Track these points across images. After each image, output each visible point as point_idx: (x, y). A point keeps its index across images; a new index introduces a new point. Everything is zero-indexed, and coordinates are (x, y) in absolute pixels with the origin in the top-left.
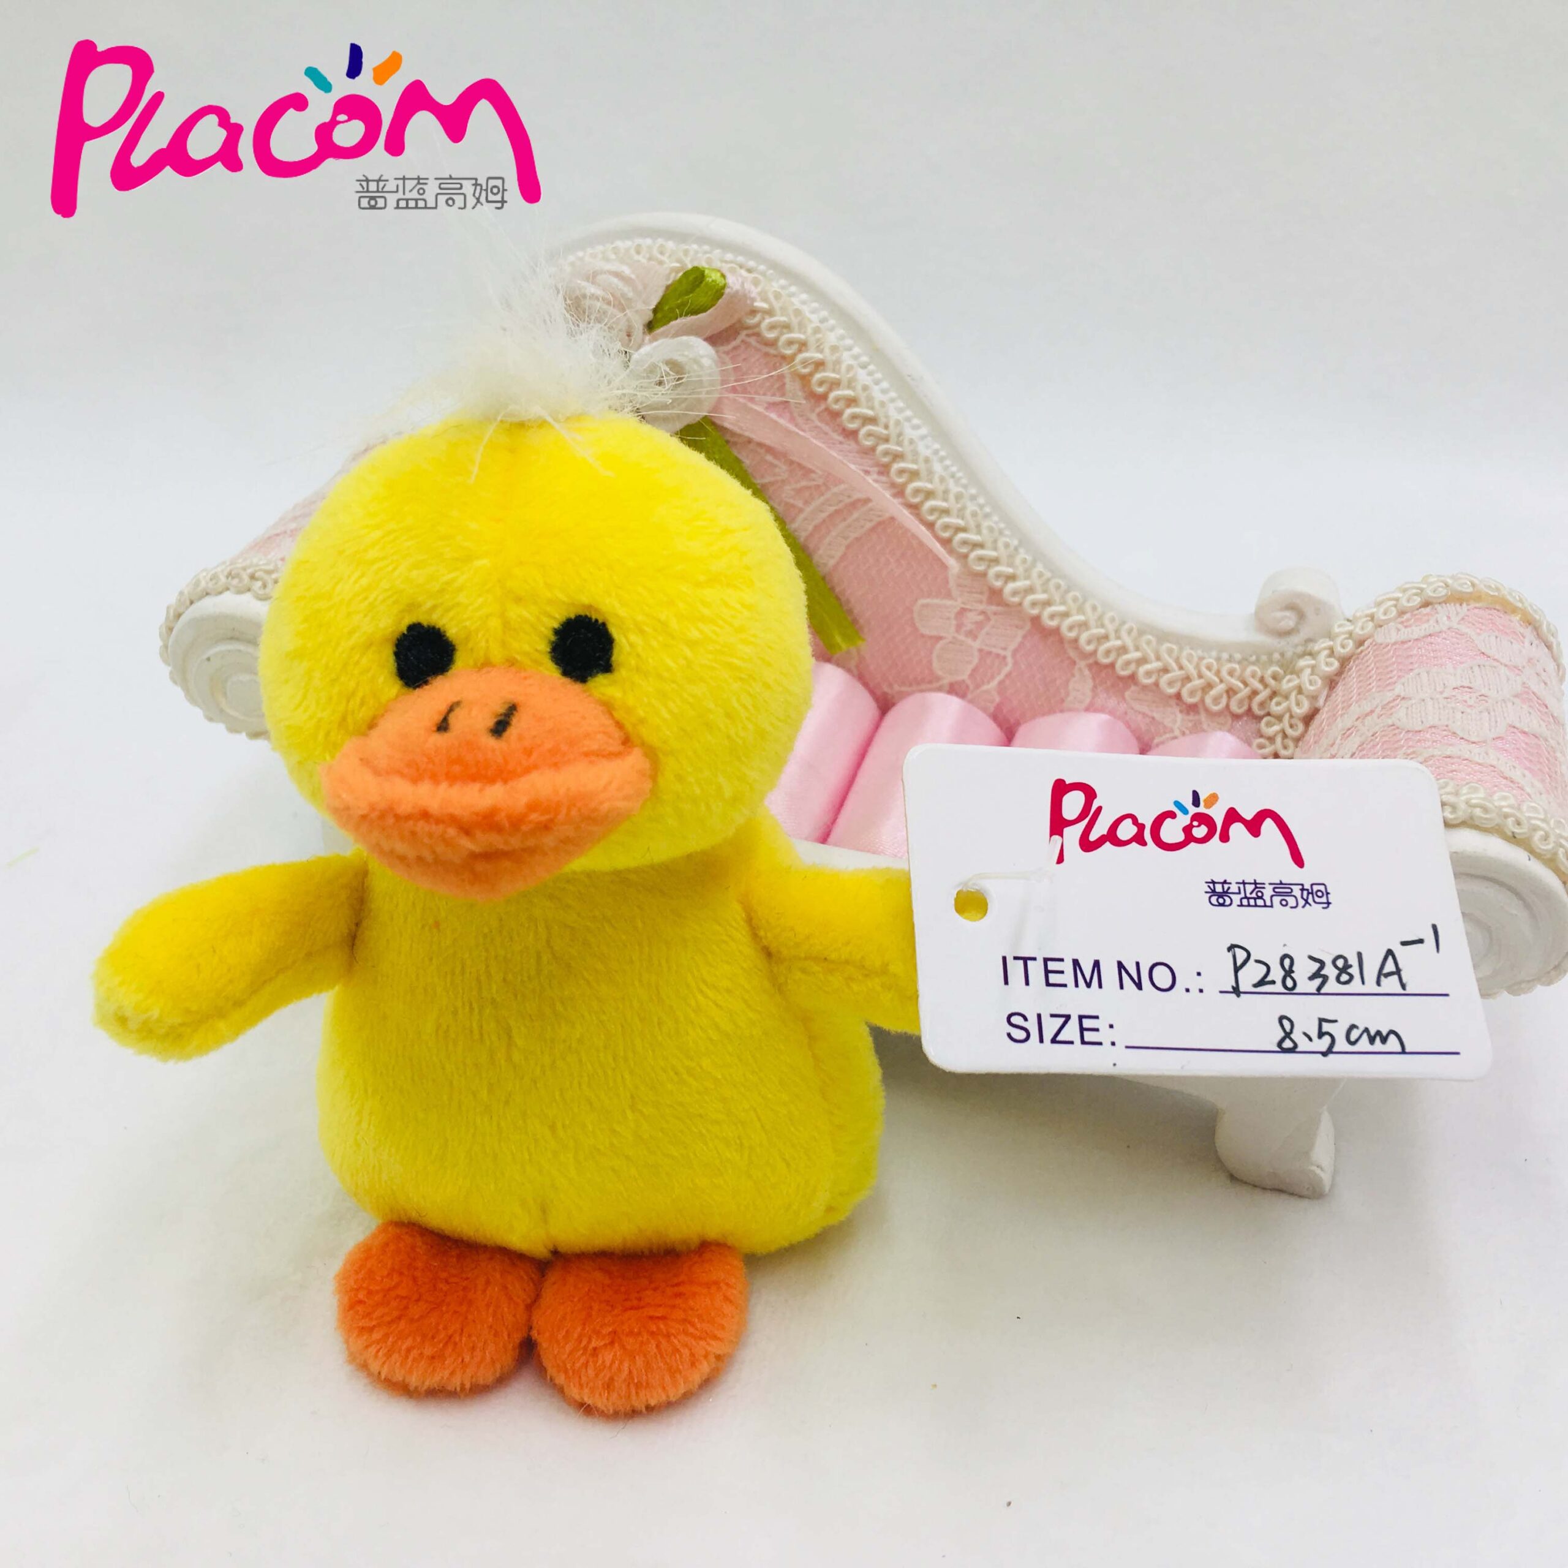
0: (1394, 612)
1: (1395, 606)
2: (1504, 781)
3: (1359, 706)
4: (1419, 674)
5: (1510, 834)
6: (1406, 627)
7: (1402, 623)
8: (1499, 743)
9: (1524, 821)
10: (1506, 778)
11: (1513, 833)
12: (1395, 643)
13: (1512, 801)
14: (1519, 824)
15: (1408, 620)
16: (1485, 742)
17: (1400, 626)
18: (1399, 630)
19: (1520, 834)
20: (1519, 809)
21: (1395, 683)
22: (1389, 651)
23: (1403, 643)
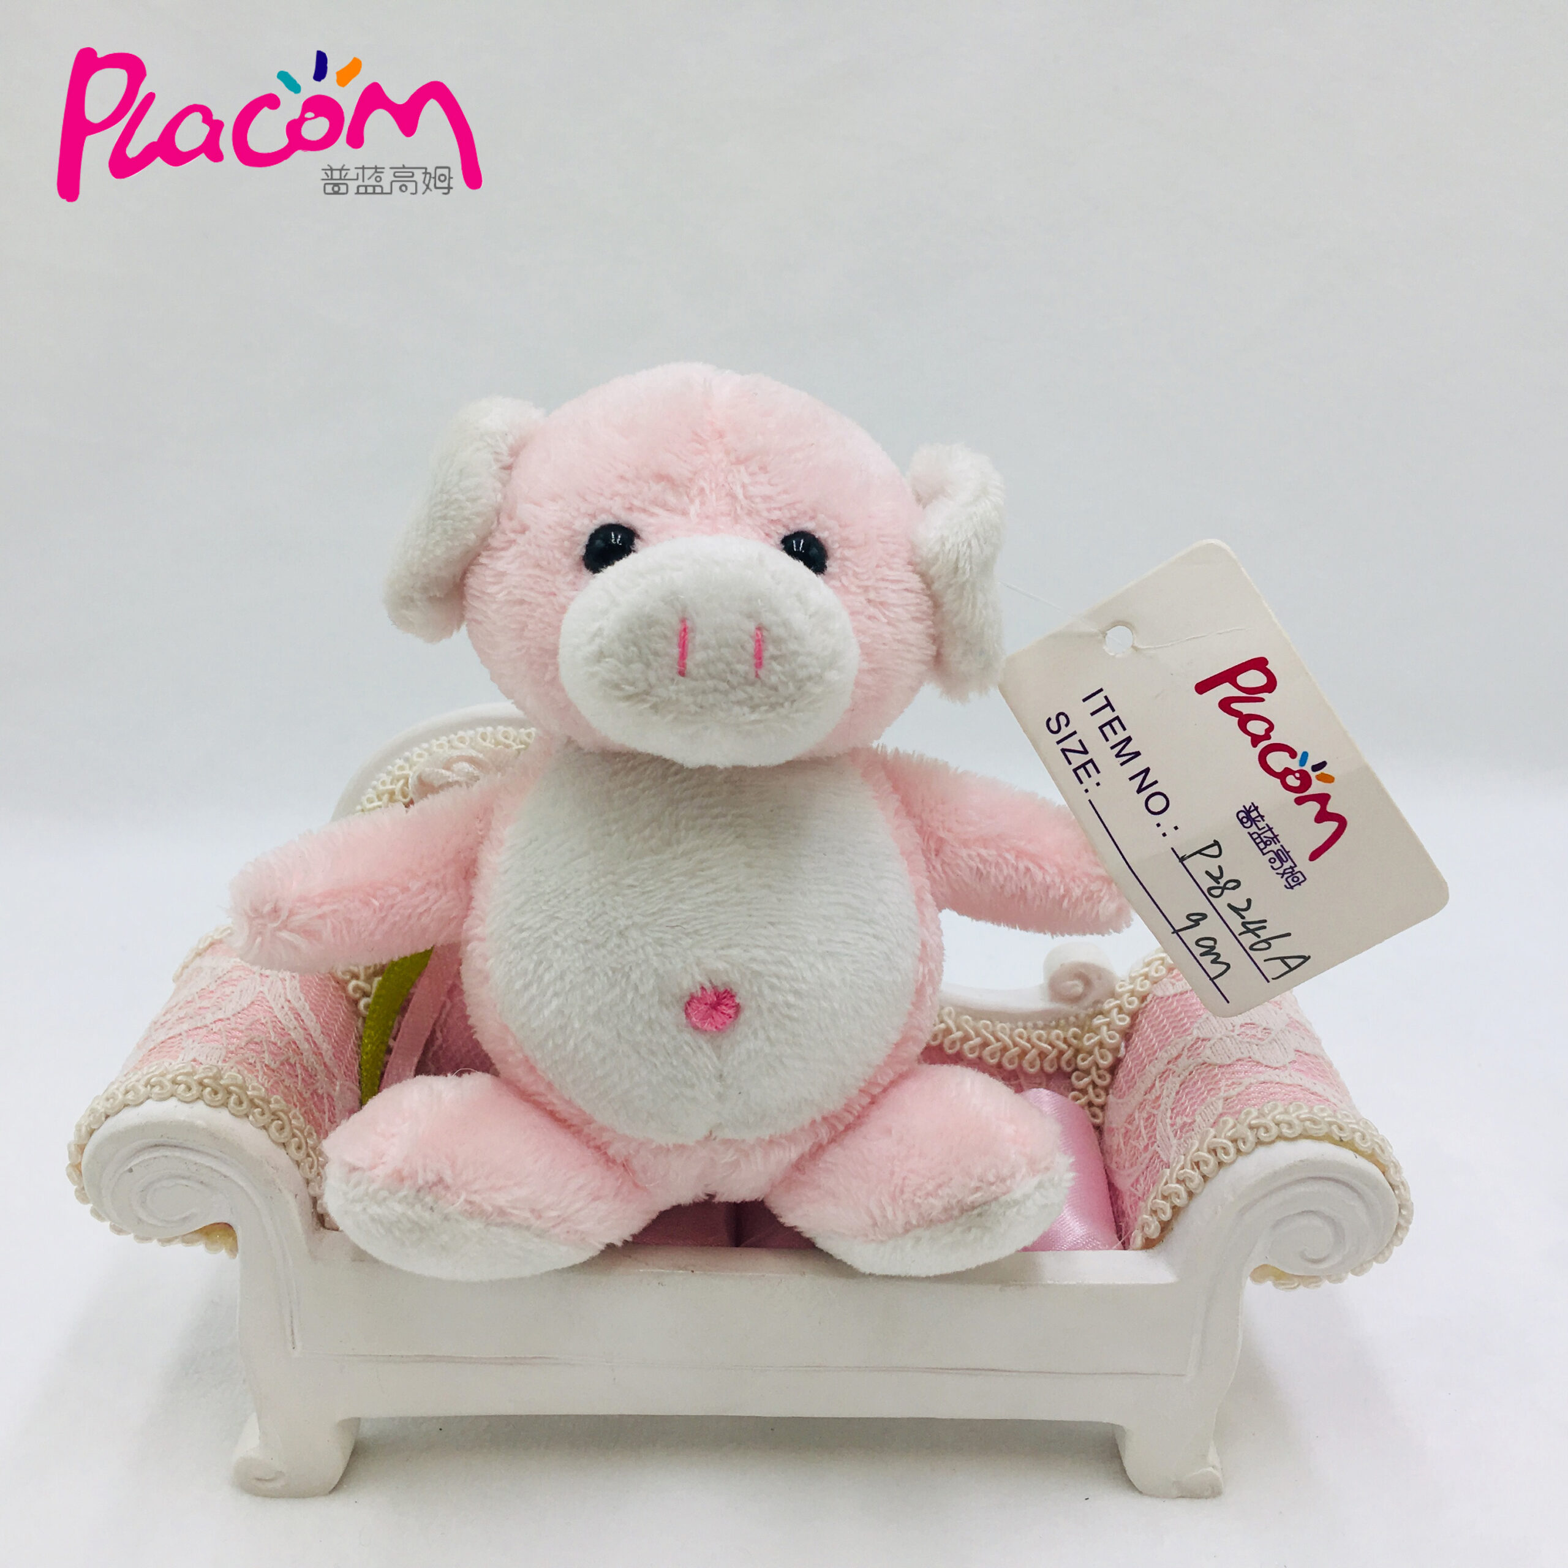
0: (1164, 972)
1: (1162, 964)
2: (1313, 1097)
3: (1166, 1052)
4: (1207, 1018)
5: (1338, 1139)
6: (1178, 980)
7: (1173, 977)
8: (1296, 1065)
9: (1345, 1125)
10: (1312, 1093)
11: (1340, 1138)
12: (1175, 995)
13: (1330, 1112)
14: (1341, 1129)
15: (1178, 975)
16: (1284, 1066)
17: (1173, 980)
18: (1173, 984)
19: (1344, 1137)
20: (1335, 1117)
21: (1189, 1028)
22: (1172, 1003)
23: (1182, 994)
